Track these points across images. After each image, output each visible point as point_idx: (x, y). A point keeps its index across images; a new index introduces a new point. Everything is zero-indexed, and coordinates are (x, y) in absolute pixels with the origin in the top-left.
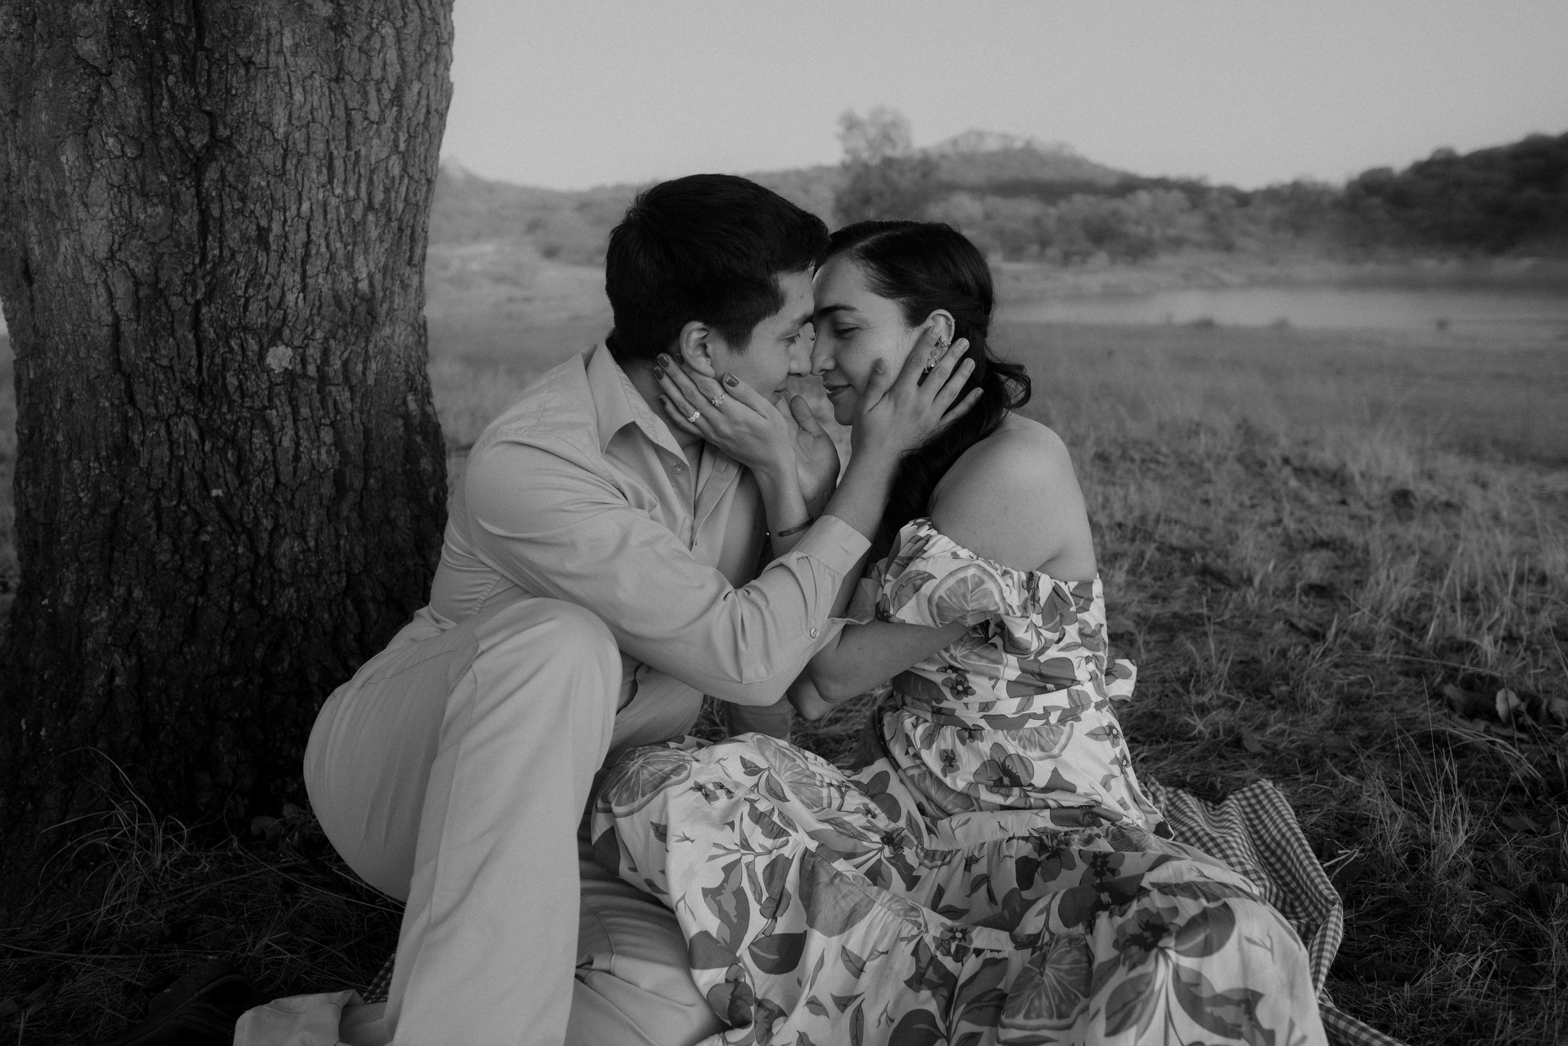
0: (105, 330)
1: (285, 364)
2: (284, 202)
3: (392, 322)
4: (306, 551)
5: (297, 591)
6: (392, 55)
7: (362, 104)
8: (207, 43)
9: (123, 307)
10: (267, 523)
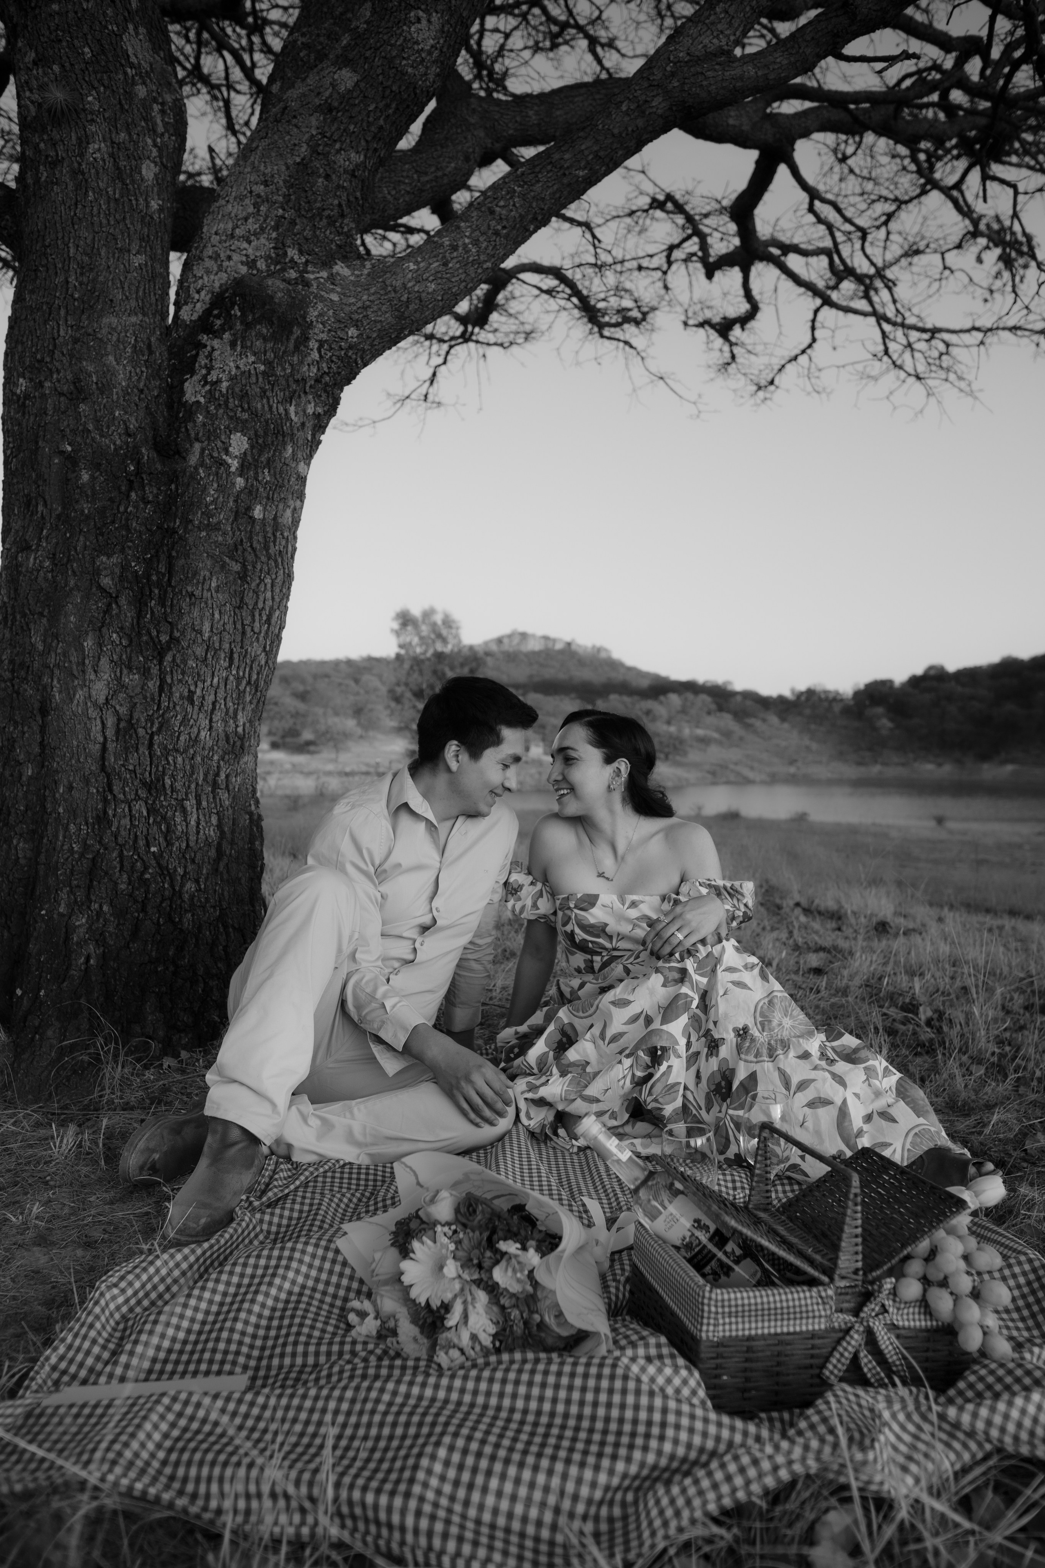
0: (98, 746)
2: (204, 677)
3: (248, 754)
4: (199, 890)
5: (193, 915)
6: (269, 594)
7: (251, 623)
8: (173, 583)
9: (110, 733)
10: (180, 871)
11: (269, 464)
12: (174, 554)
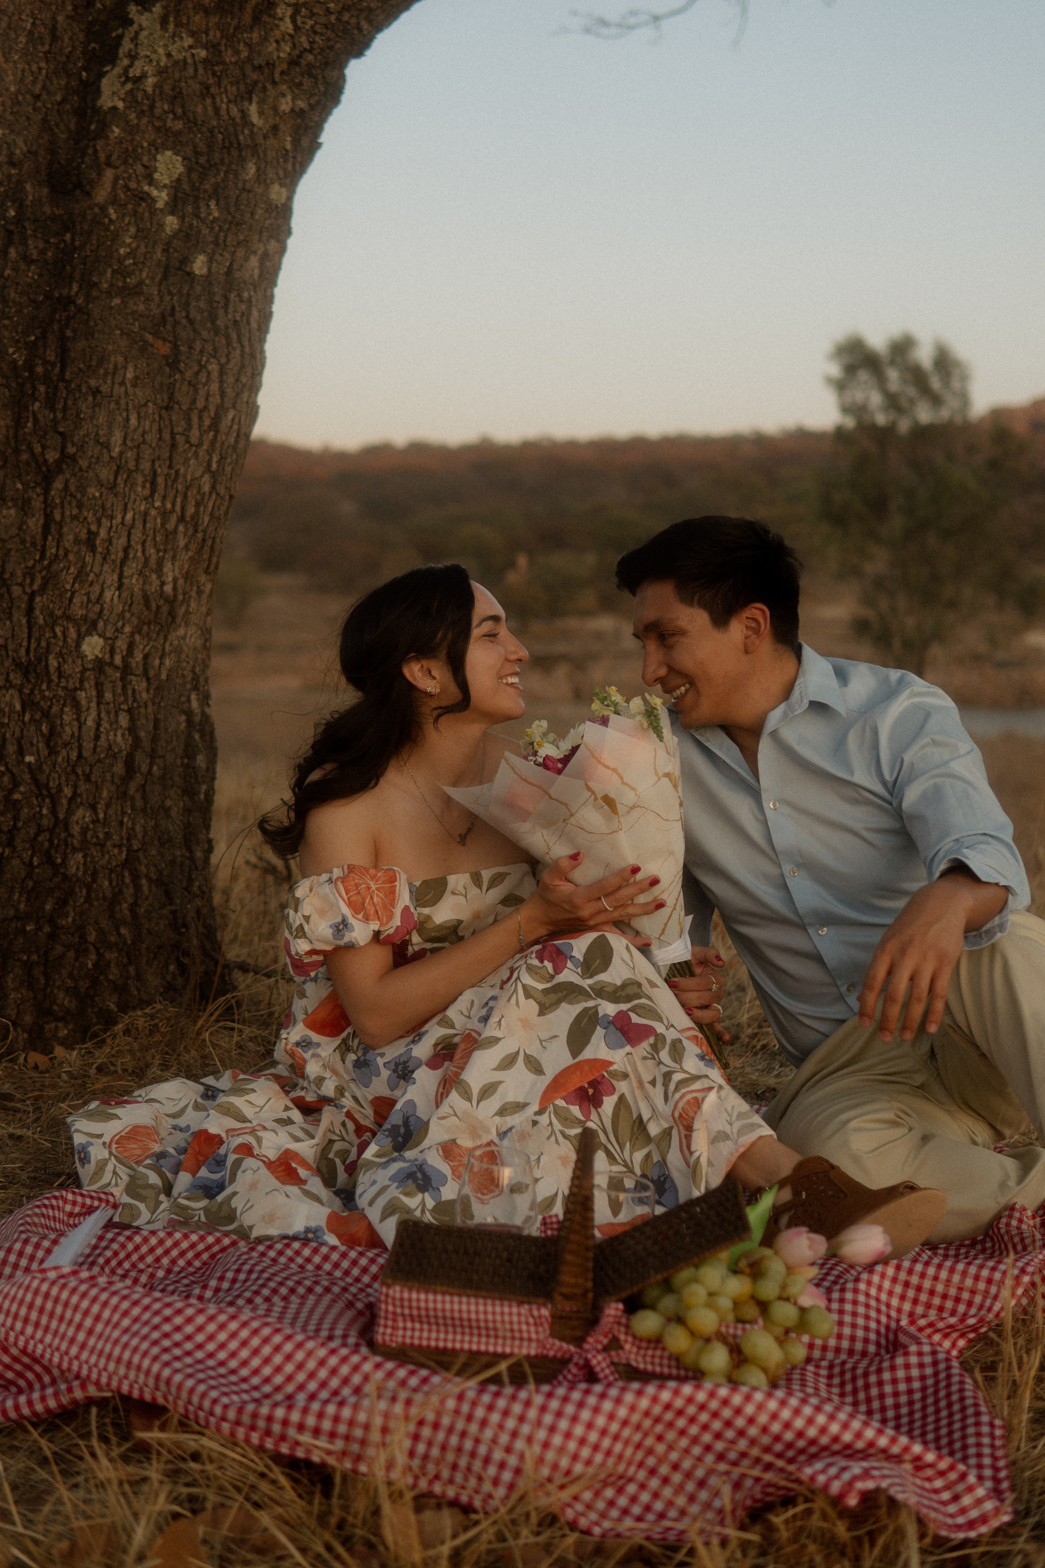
1: (97, 652)
2: (112, 511)
3: (187, 624)
4: (95, 821)
5: (85, 856)
6: (214, 387)
7: (185, 430)
10: (68, 791)
11: (216, 193)
12: (69, 333)
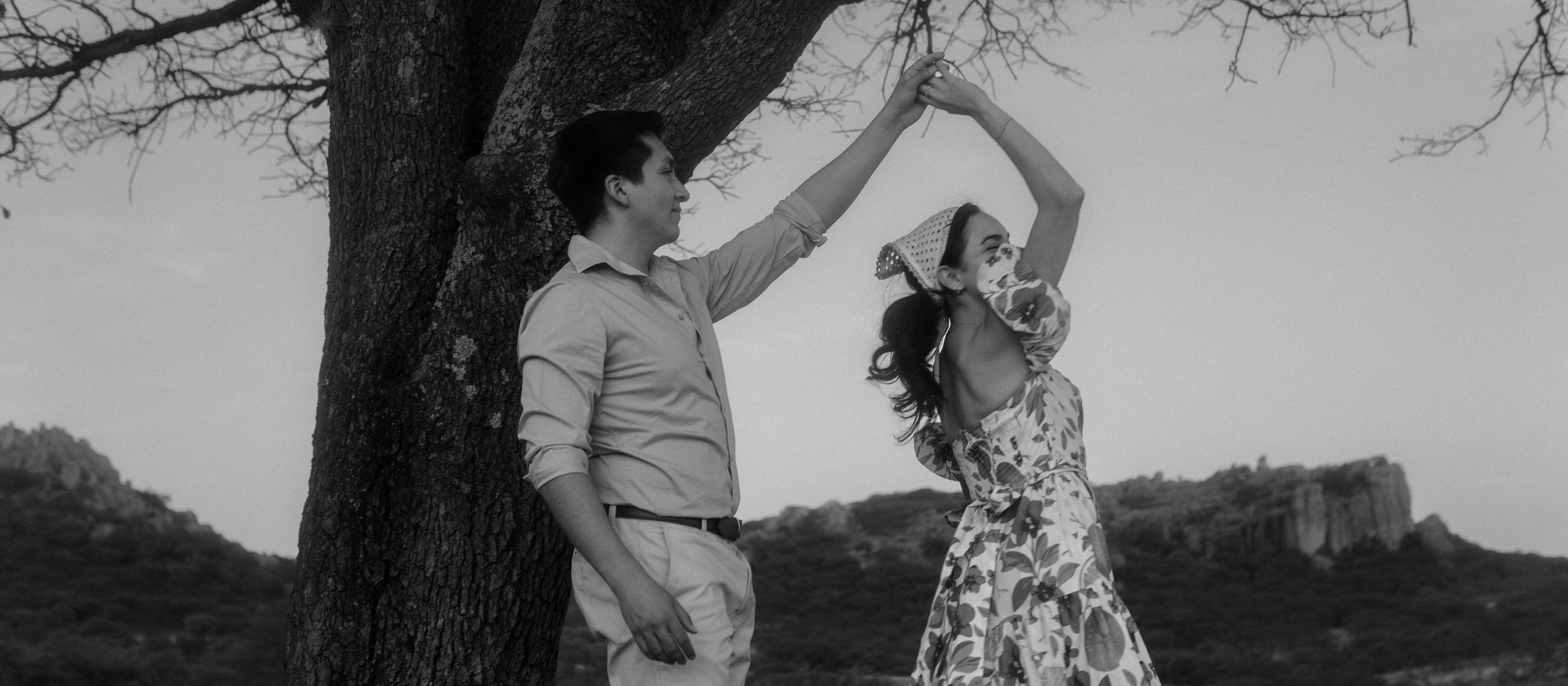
2: (427, 619)
6: (509, 515)
7: (485, 551)
8: (391, 516)
11: (506, 362)
12: (391, 483)
